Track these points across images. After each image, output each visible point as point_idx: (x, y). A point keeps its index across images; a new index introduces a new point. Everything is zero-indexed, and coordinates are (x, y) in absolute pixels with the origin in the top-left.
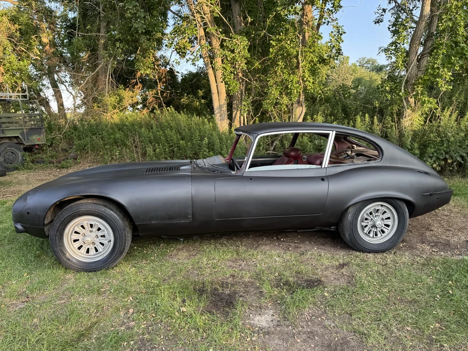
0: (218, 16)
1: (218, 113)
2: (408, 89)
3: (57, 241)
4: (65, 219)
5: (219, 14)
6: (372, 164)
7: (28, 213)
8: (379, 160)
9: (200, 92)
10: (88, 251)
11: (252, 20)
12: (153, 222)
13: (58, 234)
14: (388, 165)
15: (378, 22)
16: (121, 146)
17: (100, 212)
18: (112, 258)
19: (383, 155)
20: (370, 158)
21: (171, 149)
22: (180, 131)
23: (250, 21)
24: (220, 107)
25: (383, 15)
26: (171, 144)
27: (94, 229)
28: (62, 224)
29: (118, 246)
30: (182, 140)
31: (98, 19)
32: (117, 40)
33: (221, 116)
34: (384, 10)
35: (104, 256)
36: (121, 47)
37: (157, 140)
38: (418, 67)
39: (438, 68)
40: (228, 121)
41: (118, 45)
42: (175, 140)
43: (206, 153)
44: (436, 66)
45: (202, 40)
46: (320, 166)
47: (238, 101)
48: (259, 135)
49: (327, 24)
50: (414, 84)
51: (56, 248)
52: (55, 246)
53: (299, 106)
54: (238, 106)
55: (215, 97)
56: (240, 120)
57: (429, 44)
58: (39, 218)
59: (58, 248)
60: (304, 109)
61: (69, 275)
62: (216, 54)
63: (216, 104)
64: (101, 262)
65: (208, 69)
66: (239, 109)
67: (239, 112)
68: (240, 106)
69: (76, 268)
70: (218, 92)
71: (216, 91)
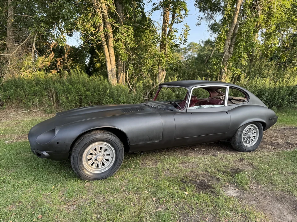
0: (114, 12)
1: (110, 74)
2: (224, 63)
3: (78, 161)
4: (85, 145)
5: (114, 11)
6: (245, 104)
7: (58, 143)
8: (248, 102)
9: (95, 59)
10: (98, 166)
11: (130, 16)
12: (140, 143)
13: (79, 156)
14: (252, 104)
15: (198, 25)
16: (38, 96)
17: (108, 138)
18: (114, 169)
19: (249, 99)
20: (244, 101)
21: (80, 97)
22: (85, 85)
23: (129, 17)
24: (112, 70)
25: (201, 21)
26: (80, 94)
27: (103, 150)
28: (83, 149)
29: (119, 160)
30: (88, 91)
31: (6, 3)
32: (41, 21)
33: (112, 75)
34: (202, 18)
35: (109, 168)
36: (44, 26)
37: (68, 91)
38: (229, 52)
39: (241, 53)
40: (116, 79)
41: (42, 24)
42: (83, 91)
43: (108, 100)
44: (240, 52)
45: (101, 26)
46: (223, 106)
47: (122, 66)
48: (193, 87)
49: (177, 24)
50: (228, 61)
51: (77, 166)
52: (77, 164)
53: (162, 71)
54: (122, 70)
55: (108, 64)
56: (123, 79)
57: (234, 39)
58: (67, 146)
59: (79, 166)
60: (165, 73)
61: (87, 184)
62: (110, 36)
63: (109, 68)
64: (108, 172)
65: (104, 45)
66: (122, 72)
67: (122, 74)
68: (123, 70)
69: (91, 178)
70: (111, 60)
71: (109, 59)
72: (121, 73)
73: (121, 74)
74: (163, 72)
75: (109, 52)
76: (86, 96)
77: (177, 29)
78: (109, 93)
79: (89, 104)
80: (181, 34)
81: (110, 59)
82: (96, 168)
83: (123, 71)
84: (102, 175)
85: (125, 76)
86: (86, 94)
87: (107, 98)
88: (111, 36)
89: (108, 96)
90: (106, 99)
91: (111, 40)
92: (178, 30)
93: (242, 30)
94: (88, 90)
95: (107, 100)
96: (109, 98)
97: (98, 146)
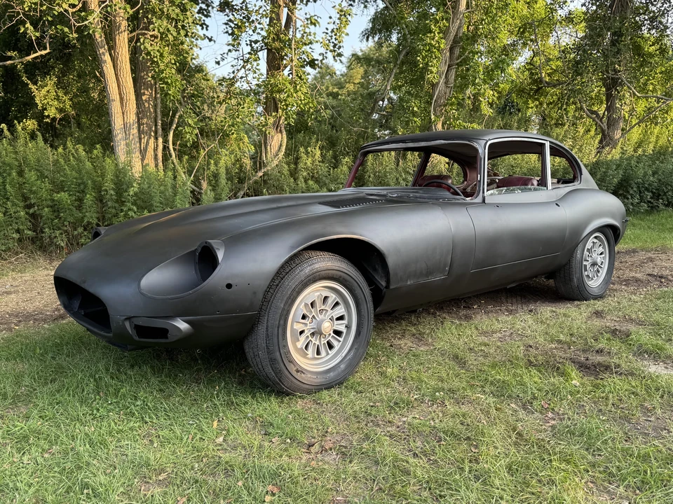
1: (122, 139)
2: (436, 112)
3: (280, 337)
6: (577, 186)
7: (229, 286)
8: (579, 182)
10: (318, 352)
19: (581, 174)
21: (31, 210)
22: (47, 173)
26: (33, 201)
27: (329, 305)
29: (366, 332)
35: (343, 355)
38: (447, 83)
39: (479, 84)
40: (140, 156)
46: (544, 188)
47: (151, 118)
48: (487, 141)
51: (278, 354)
52: (277, 348)
53: (277, 132)
54: (150, 129)
55: (115, 108)
56: (156, 155)
57: (457, 51)
58: (255, 293)
59: (281, 351)
60: (285, 136)
61: (299, 405)
62: (120, 26)
63: (118, 123)
64: (343, 366)
65: (103, 53)
66: (153, 134)
67: (152, 141)
68: (154, 129)
69: (307, 386)
70: (121, 99)
71: (118, 97)
72: (150, 138)
73: (148, 142)
74: (280, 135)
75: (116, 75)
76: (56, 208)
77: (316, 18)
78: (136, 194)
79: (66, 231)
80: (326, 31)
81: (120, 94)
82: (316, 356)
83: (156, 132)
84: (332, 374)
85: (161, 147)
86: (54, 200)
87: (130, 210)
88: (123, 28)
89: (134, 203)
90: (126, 212)
91: (123, 40)
92: (319, 20)
93: (481, 27)
94: (60, 187)
95: (131, 213)
96: (135, 208)
97: (318, 293)
